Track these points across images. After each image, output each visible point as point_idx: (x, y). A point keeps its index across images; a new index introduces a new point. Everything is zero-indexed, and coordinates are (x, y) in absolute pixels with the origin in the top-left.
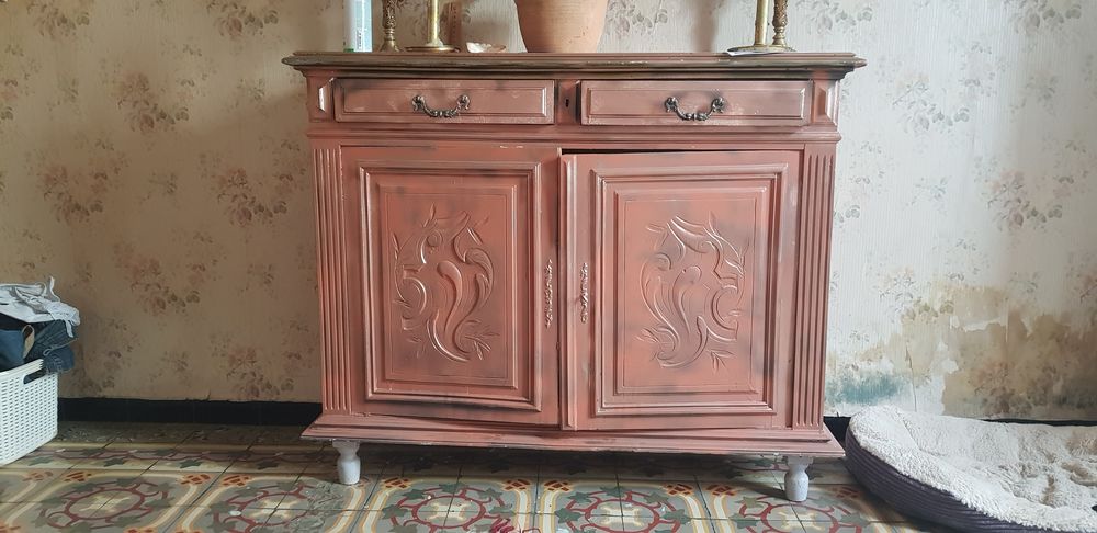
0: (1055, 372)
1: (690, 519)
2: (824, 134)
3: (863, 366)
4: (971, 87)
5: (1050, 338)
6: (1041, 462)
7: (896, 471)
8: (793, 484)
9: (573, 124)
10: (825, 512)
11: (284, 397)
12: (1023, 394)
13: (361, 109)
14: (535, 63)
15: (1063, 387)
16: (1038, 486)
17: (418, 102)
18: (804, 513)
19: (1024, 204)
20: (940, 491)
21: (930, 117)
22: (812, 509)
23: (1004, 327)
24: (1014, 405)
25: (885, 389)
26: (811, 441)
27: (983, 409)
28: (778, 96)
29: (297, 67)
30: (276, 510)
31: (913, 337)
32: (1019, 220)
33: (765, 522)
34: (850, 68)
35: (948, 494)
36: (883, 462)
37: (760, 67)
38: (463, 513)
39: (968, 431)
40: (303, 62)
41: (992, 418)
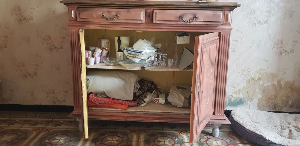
0: (290, 98)
1: (184, 143)
2: (227, 27)
3: (235, 96)
4: (269, 13)
5: (289, 88)
6: (286, 125)
7: (246, 128)
8: (215, 132)
9: (150, 23)
10: (224, 140)
11: (63, 104)
12: (280, 104)
13: (85, 17)
14: (139, 4)
15: (292, 102)
16: (286, 132)
17: (103, 15)
18: (218, 141)
19: (283, 48)
20: (259, 135)
21: (256, 23)
22: (220, 139)
23: (276, 85)
24: (278, 107)
25: (241, 102)
26: (221, 119)
27: (269, 108)
28: (214, 15)
29: (65, 4)
30: (59, 140)
31: (249, 87)
32: (281, 53)
33: (207, 143)
34: (236, 7)
35: (261, 136)
36: (242, 125)
37: (208, 6)
38: (117, 141)
39: (264, 115)
40: (67, 2)
41: (271, 111)
